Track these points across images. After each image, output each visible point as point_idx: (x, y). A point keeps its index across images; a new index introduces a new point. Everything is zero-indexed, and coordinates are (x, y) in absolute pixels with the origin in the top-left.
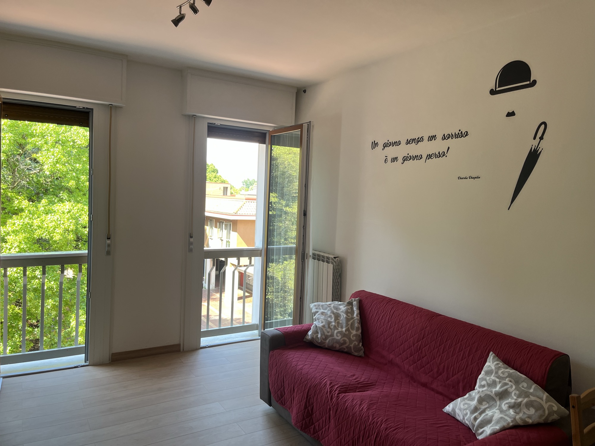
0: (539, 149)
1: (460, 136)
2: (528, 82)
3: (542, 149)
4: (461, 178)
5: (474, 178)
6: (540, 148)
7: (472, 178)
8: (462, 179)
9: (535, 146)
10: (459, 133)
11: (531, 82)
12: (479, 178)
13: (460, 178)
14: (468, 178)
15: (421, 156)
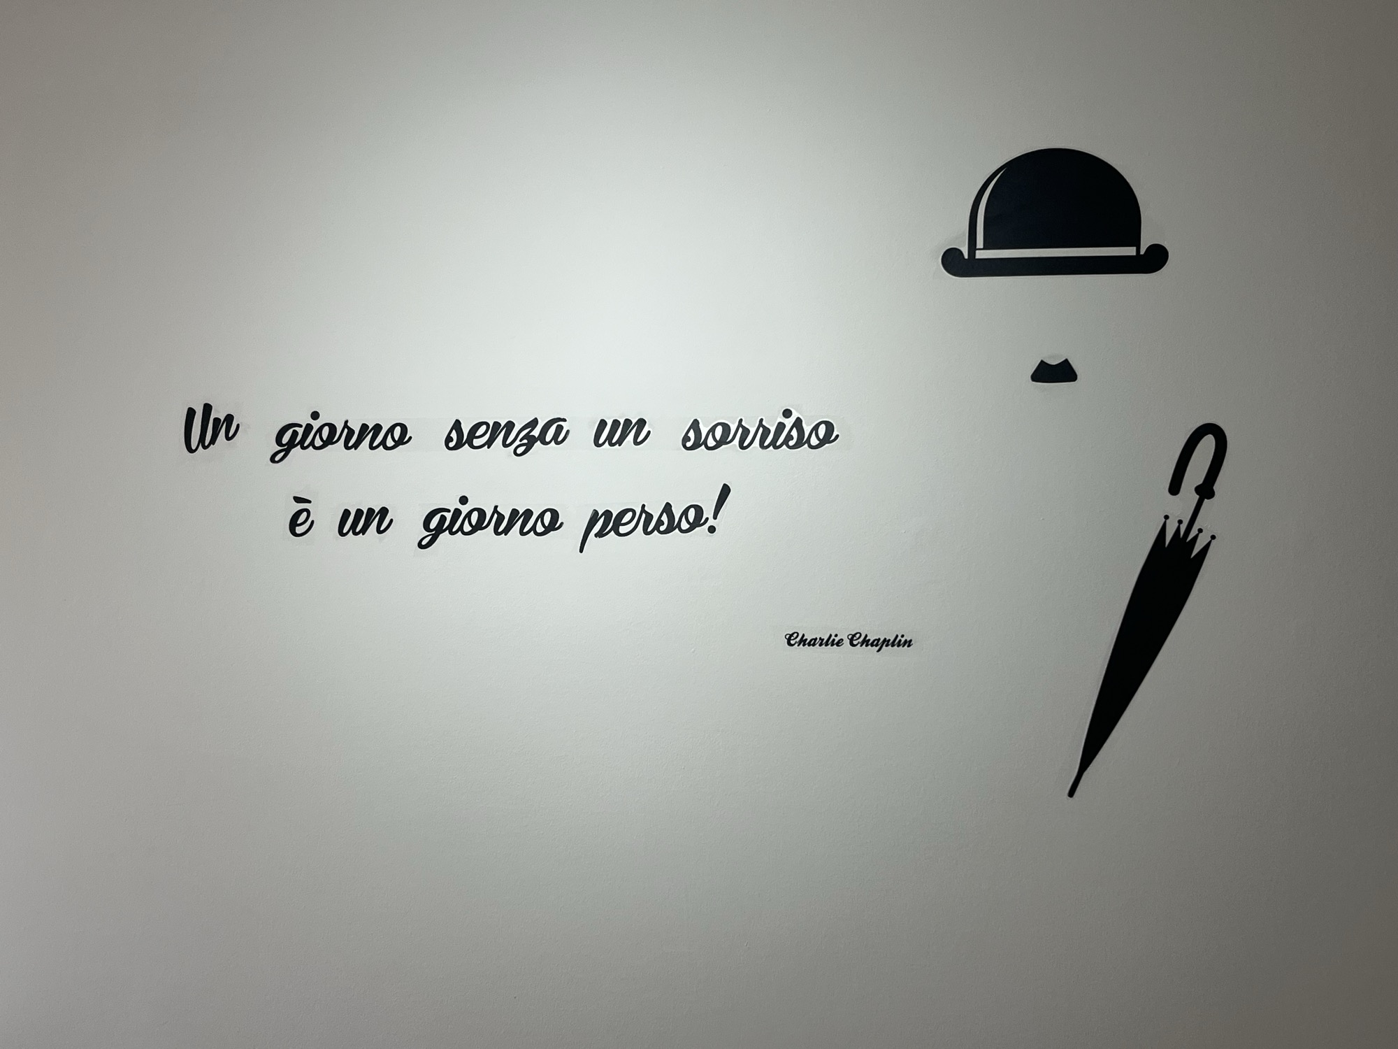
0: (1196, 538)
1: (789, 437)
2: (1130, 251)
3: (1213, 537)
4: (803, 641)
5: (880, 644)
6: (1200, 531)
7: (866, 642)
8: (812, 643)
9: (1180, 522)
10: (781, 426)
11: (1142, 252)
12: (908, 643)
13: (794, 639)
14: (847, 642)
15: (555, 514)
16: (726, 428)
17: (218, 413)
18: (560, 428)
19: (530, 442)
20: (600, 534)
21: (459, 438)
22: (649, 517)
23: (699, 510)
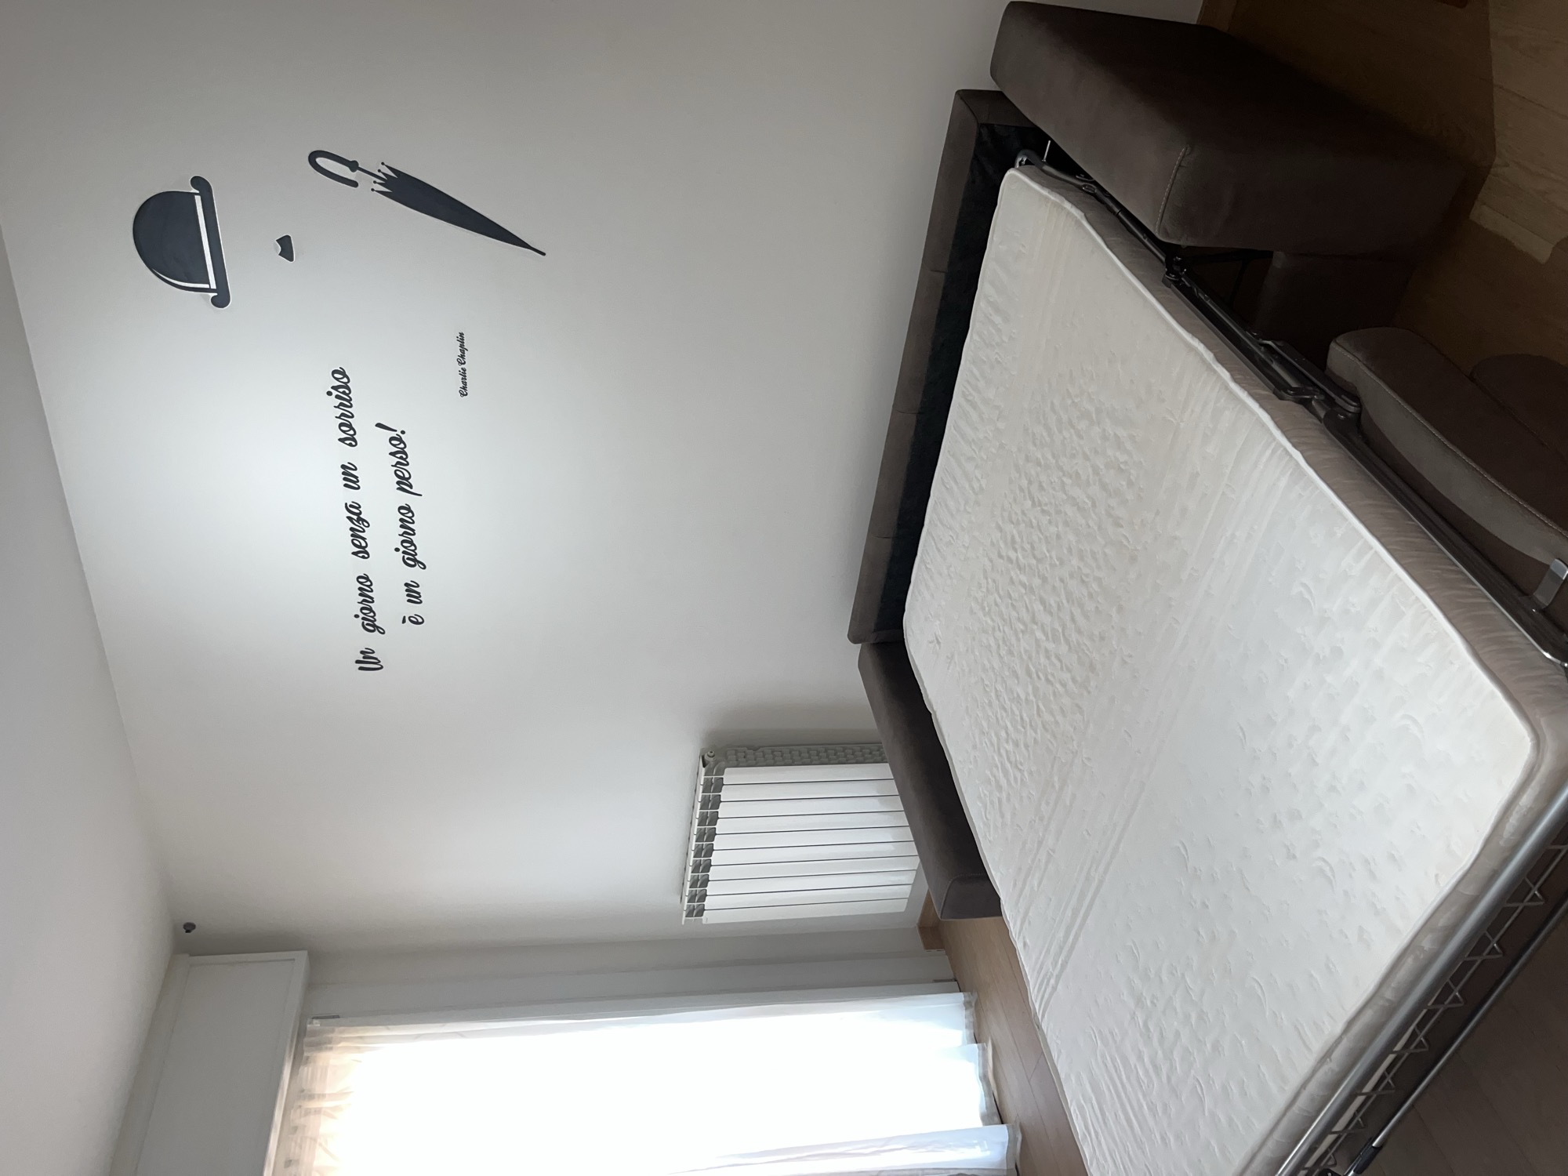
0: (384, 174)
1: (344, 393)
2: (198, 199)
3: (383, 164)
4: (464, 388)
5: (463, 349)
6: (379, 171)
7: (462, 356)
8: (465, 383)
9: (375, 182)
10: (337, 397)
11: (198, 192)
12: (461, 334)
13: (464, 391)
14: (463, 366)
15: (401, 508)
16: (341, 425)
17: (360, 657)
18: (351, 506)
19: (360, 519)
20: (411, 487)
21: (362, 552)
22: (398, 463)
23: (392, 439)
